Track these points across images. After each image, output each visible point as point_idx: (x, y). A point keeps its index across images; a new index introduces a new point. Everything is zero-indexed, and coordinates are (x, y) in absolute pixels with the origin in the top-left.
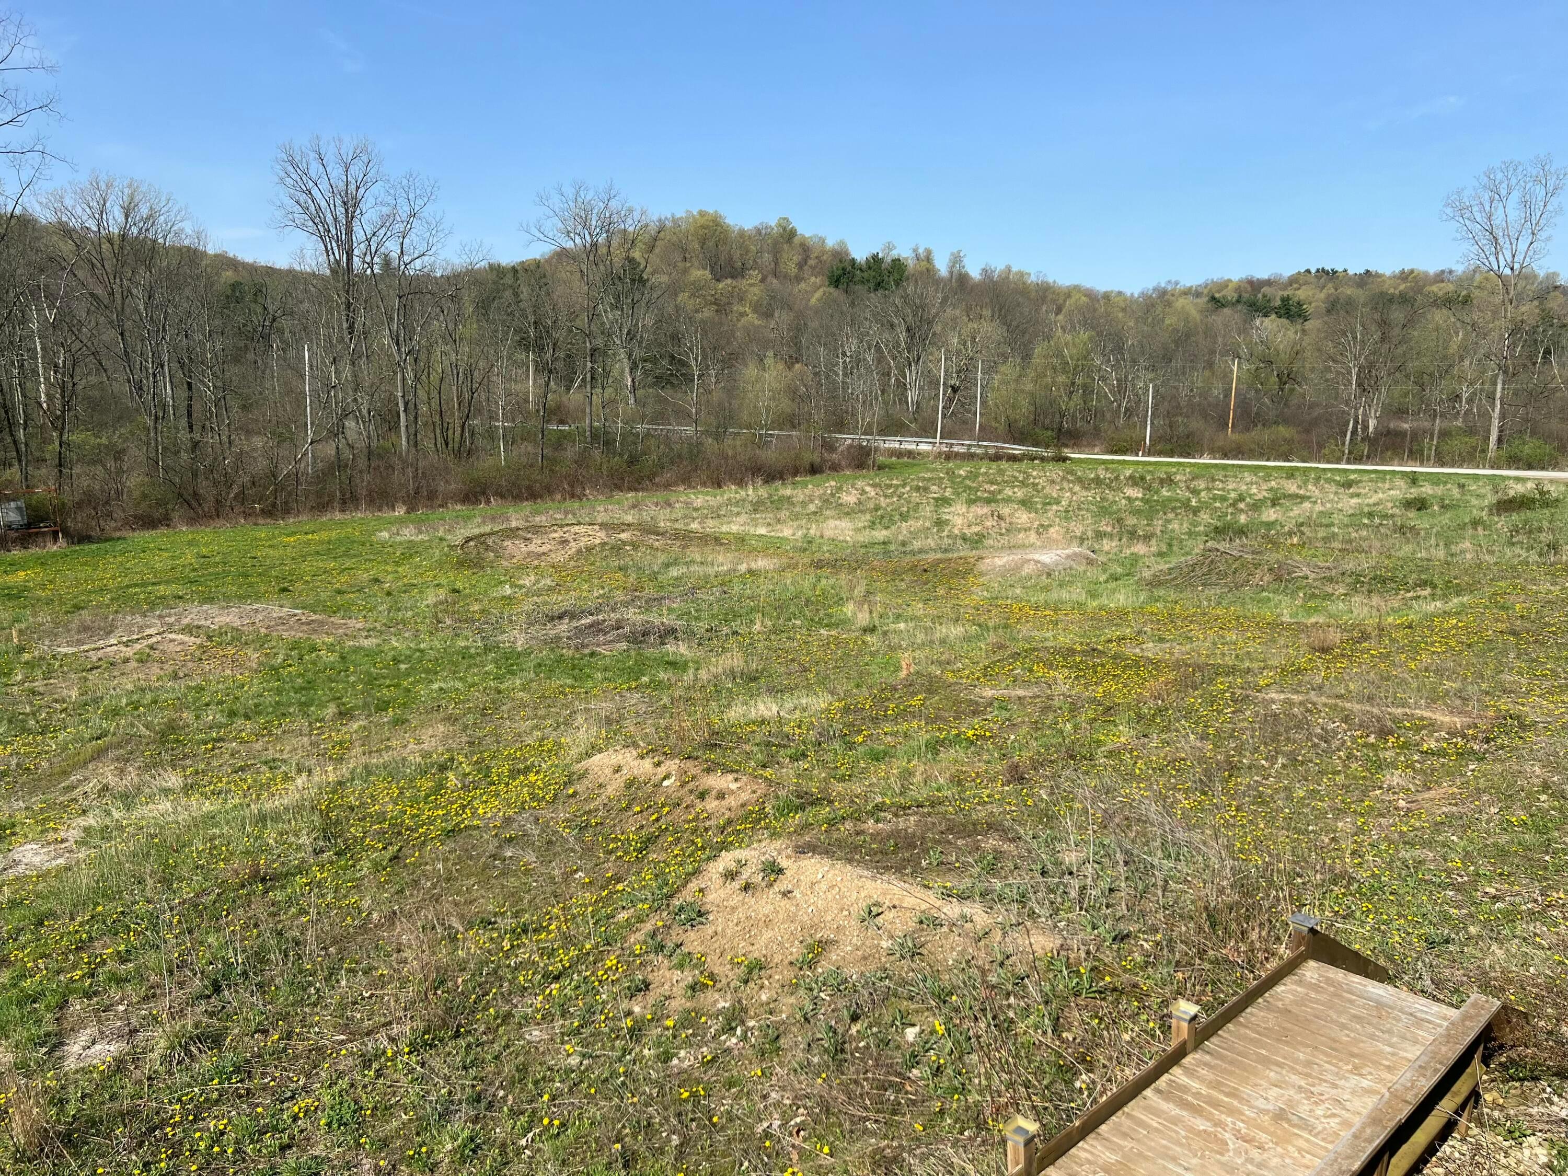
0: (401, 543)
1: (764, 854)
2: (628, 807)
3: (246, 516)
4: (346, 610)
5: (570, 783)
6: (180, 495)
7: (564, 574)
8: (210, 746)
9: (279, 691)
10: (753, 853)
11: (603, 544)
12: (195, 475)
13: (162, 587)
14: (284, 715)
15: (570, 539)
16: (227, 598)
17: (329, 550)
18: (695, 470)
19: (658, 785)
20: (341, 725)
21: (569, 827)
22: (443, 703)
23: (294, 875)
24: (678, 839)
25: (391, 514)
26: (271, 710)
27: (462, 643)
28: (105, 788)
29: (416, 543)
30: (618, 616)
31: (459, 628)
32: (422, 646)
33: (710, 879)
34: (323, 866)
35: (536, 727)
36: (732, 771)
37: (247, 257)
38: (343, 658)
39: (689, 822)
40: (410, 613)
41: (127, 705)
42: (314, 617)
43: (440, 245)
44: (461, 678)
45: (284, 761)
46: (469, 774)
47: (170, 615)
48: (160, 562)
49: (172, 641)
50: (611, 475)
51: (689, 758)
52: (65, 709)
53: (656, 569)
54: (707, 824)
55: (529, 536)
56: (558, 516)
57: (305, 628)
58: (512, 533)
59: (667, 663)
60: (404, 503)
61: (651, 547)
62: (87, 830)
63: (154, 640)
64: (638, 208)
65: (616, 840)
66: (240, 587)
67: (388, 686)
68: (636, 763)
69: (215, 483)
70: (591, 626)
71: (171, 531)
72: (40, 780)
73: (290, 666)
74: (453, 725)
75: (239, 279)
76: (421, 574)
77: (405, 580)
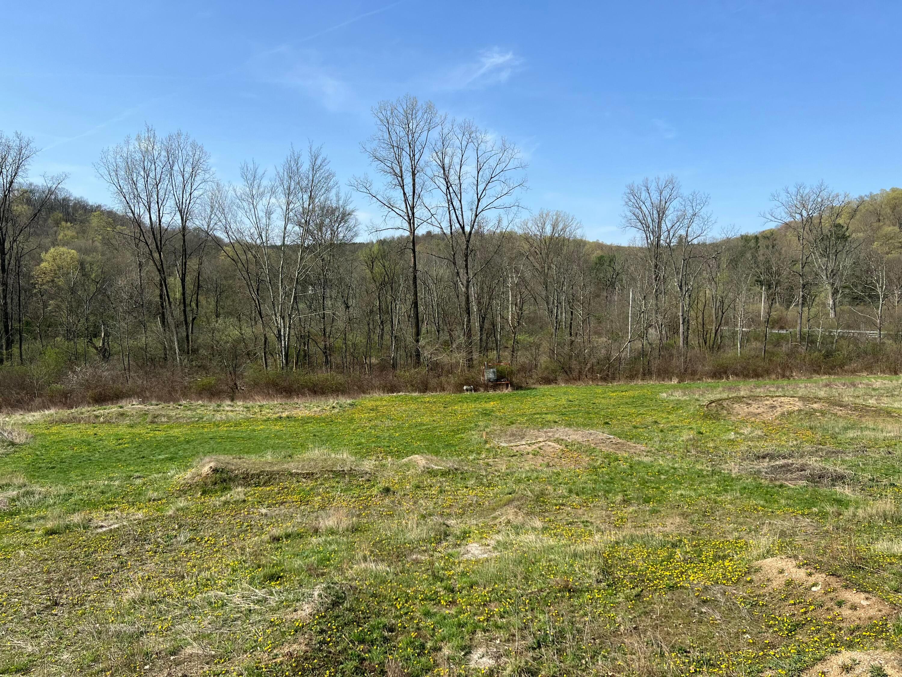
0: (673, 401)
1: (875, 660)
2: (786, 599)
3: (593, 380)
4: (636, 438)
5: (748, 573)
6: (563, 368)
7: (770, 428)
8: (558, 507)
9: (595, 482)
10: (866, 656)
11: (800, 411)
12: (571, 357)
13: (549, 416)
14: (595, 496)
15: (777, 405)
16: (578, 425)
17: (633, 402)
18: (877, 362)
19: (808, 589)
20: (624, 507)
21: (744, 603)
22: (681, 504)
23: (585, 592)
24: (819, 630)
25: (670, 383)
26: (589, 492)
27: (699, 467)
28: (509, 522)
29: (682, 401)
30: (804, 461)
31: (699, 457)
32: (676, 465)
33: (832, 667)
34: (600, 590)
35: (736, 529)
36: (865, 592)
37: (608, 242)
38: (631, 467)
39: (828, 620)
40: (672, 444)
41: (525, 478)
42: (620, 441)
43: (709, 230)
44: (695, 490)
45: (592, 523)
46: (689, 552)
47: (550, 432)
48: (550, 402)
49: (549, 446)
50: (812, 364)
51: (833, 575)
52: (499, 476)
53: (837, 430)
54: (841, 625)
55: (750, 402)
56: (772, 389)
57: (614, 446)
58: (739, 400)
59: (834, 500)
60: (677, 377)
61: (835, 415)
62: (498, 542)
63: (541, 444)
64: (843, 193)
65: (775, 619)
66: (585, 419)
67: (653, 488)
68: (794, 570)
69: (580, 363)
70: (782, 466)
71: (556, 386)
72: (484, 510)
73: (603, 467)
74: (685, 519)
75: (603, 254)
76: (682, 421)
77: (672, 424)
